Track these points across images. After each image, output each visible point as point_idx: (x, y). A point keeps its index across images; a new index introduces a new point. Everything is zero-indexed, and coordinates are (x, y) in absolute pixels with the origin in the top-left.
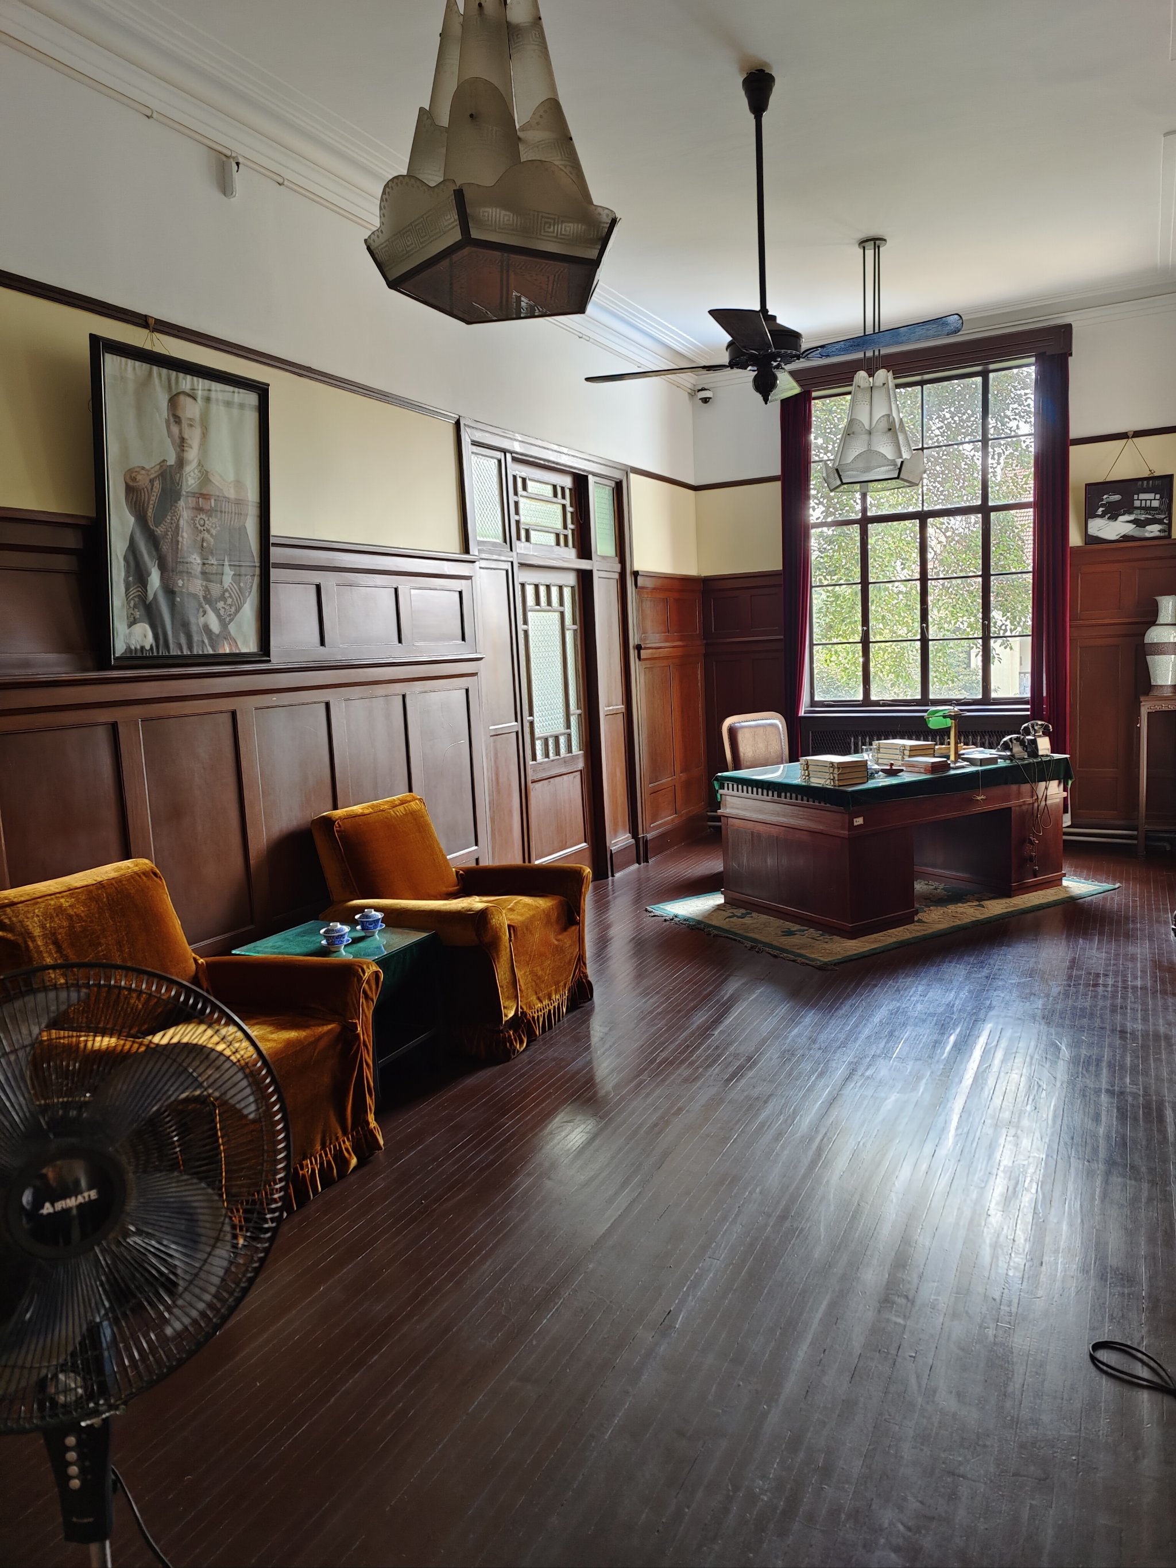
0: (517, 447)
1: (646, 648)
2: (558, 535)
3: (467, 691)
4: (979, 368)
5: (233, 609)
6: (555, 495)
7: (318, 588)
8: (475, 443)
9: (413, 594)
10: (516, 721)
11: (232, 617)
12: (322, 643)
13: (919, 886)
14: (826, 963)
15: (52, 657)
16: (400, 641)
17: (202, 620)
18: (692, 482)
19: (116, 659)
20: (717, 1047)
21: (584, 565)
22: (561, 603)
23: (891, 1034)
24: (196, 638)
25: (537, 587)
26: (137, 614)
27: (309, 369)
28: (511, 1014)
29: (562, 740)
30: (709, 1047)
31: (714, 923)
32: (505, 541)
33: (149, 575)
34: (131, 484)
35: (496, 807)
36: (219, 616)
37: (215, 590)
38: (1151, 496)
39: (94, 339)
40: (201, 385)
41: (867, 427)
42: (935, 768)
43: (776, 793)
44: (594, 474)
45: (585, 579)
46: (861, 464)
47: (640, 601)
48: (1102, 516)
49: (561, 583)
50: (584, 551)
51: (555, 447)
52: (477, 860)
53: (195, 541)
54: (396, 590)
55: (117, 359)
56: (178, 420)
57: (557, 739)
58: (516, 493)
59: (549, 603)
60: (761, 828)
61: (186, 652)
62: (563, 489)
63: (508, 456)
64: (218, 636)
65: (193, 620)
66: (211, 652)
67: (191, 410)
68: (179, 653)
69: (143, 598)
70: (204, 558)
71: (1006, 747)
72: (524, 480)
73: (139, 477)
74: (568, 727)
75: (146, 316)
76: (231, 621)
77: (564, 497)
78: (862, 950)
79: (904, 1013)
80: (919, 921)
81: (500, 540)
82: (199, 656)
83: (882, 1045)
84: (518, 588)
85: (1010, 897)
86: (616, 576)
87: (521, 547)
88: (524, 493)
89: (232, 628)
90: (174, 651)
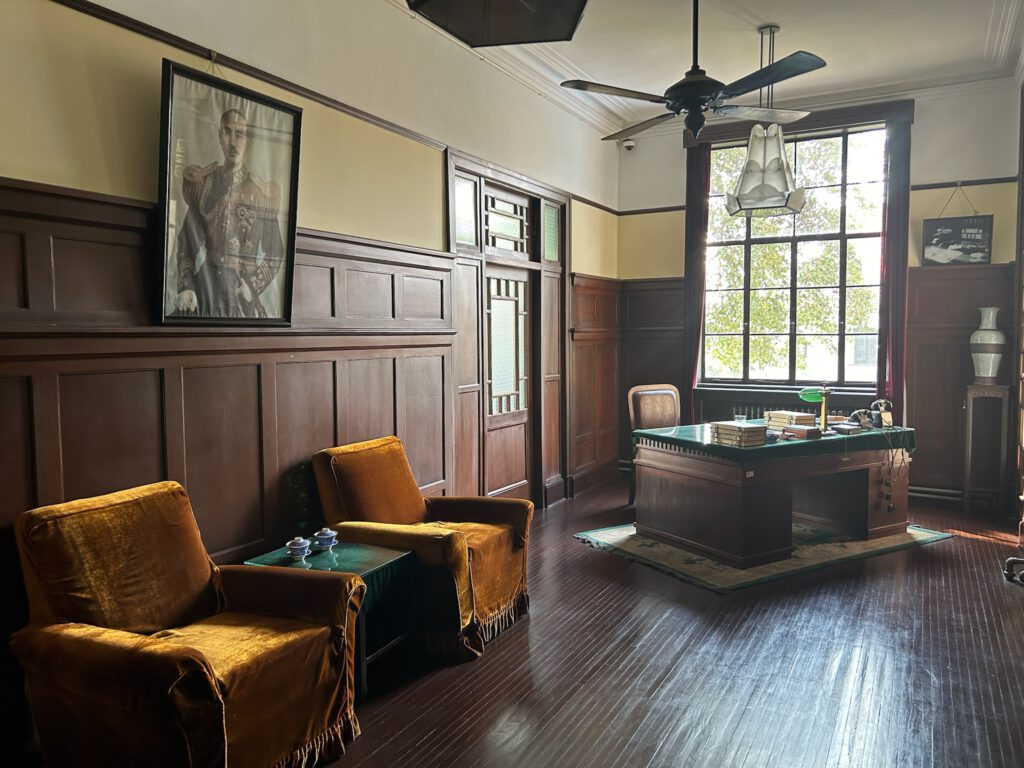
0: (490, 174)
1: (578, 332)
2: (516, 243)
3: (443, 357)
4: (840, 131)
5: (263, 283)
6: (516, 213)
7: (332, 270)
8: (458, 168)
9: (406, 280)
10: (479, 382)
11: (263, 289)
12: (333, 314)
13: (795, 528)
14: (724, 589)
15: (114, 313)
16: (394, 316)
17: (237, 291)
18: (616, 209)
19: (166, 317)
20: (639, 659)
21: (534, 266)
22: (517, 295)
23: (784, 655)
24: (232, 304)
25: (499, 281)
26: (186, 283)
27: (335, 102)
28: (468, 622)
29: (512, 398)
30: (633, 658)
31: (629, 550)
32: (477, 245)
33: (197, 252)
34: (188, 178)
35: (461, 449)
36: (251, 288)
37: (250, 268)
38: (975, 231)
39: (166, 62)
40: (249, 105)
41: (762, 167)
42: (811, 434)
43: (682, 449)
44: (546, 198)
45: (535, 277)
46: (757, 195)
47: (575, 297)
48: (937, 245)
49: (516, 279)
50: (535, 256)
51: (518, 176)
52: (444, 491)
53: (236, 227)
54: (393, 276)
55: (184, 80)
56: (229, 131)
57: (508, 397)
58: (486, 209)
59: (507, 294)
60: (667, 475)
61: (223, 315)
62: (521, 208)
63: (482, 179)
64: (250, 304)
65: (230, 289)
66: (244, 316)
67: (240, 123)
68: (218, 316)
69: (191, 270)
70: (243, 241)
71: (856, 419)
72: (493, 199)
73: (195, 174)
74: (517, 389)
75: (210, 50)
76: (261, 292)
77: (522, 214)
78: (751, 579)
79: (793, 636)
80: (795, 556)
81: (473, 244)
82: (233, 319)
83: (778, 665)
84: (485, 281)
85: (866, 540)
86: (558, 276)
87: (489, 250)
88: (493, 209)
89: (262, 298)
90: (214, 314)
